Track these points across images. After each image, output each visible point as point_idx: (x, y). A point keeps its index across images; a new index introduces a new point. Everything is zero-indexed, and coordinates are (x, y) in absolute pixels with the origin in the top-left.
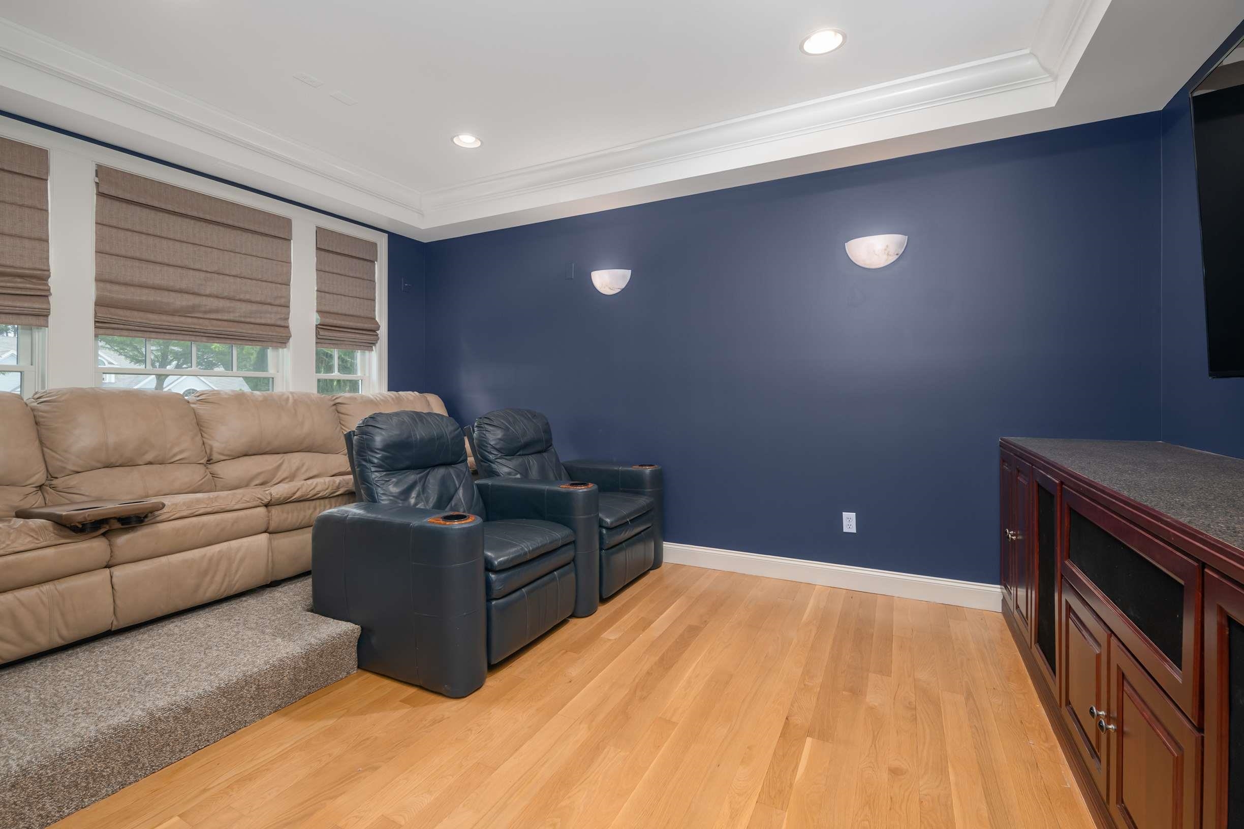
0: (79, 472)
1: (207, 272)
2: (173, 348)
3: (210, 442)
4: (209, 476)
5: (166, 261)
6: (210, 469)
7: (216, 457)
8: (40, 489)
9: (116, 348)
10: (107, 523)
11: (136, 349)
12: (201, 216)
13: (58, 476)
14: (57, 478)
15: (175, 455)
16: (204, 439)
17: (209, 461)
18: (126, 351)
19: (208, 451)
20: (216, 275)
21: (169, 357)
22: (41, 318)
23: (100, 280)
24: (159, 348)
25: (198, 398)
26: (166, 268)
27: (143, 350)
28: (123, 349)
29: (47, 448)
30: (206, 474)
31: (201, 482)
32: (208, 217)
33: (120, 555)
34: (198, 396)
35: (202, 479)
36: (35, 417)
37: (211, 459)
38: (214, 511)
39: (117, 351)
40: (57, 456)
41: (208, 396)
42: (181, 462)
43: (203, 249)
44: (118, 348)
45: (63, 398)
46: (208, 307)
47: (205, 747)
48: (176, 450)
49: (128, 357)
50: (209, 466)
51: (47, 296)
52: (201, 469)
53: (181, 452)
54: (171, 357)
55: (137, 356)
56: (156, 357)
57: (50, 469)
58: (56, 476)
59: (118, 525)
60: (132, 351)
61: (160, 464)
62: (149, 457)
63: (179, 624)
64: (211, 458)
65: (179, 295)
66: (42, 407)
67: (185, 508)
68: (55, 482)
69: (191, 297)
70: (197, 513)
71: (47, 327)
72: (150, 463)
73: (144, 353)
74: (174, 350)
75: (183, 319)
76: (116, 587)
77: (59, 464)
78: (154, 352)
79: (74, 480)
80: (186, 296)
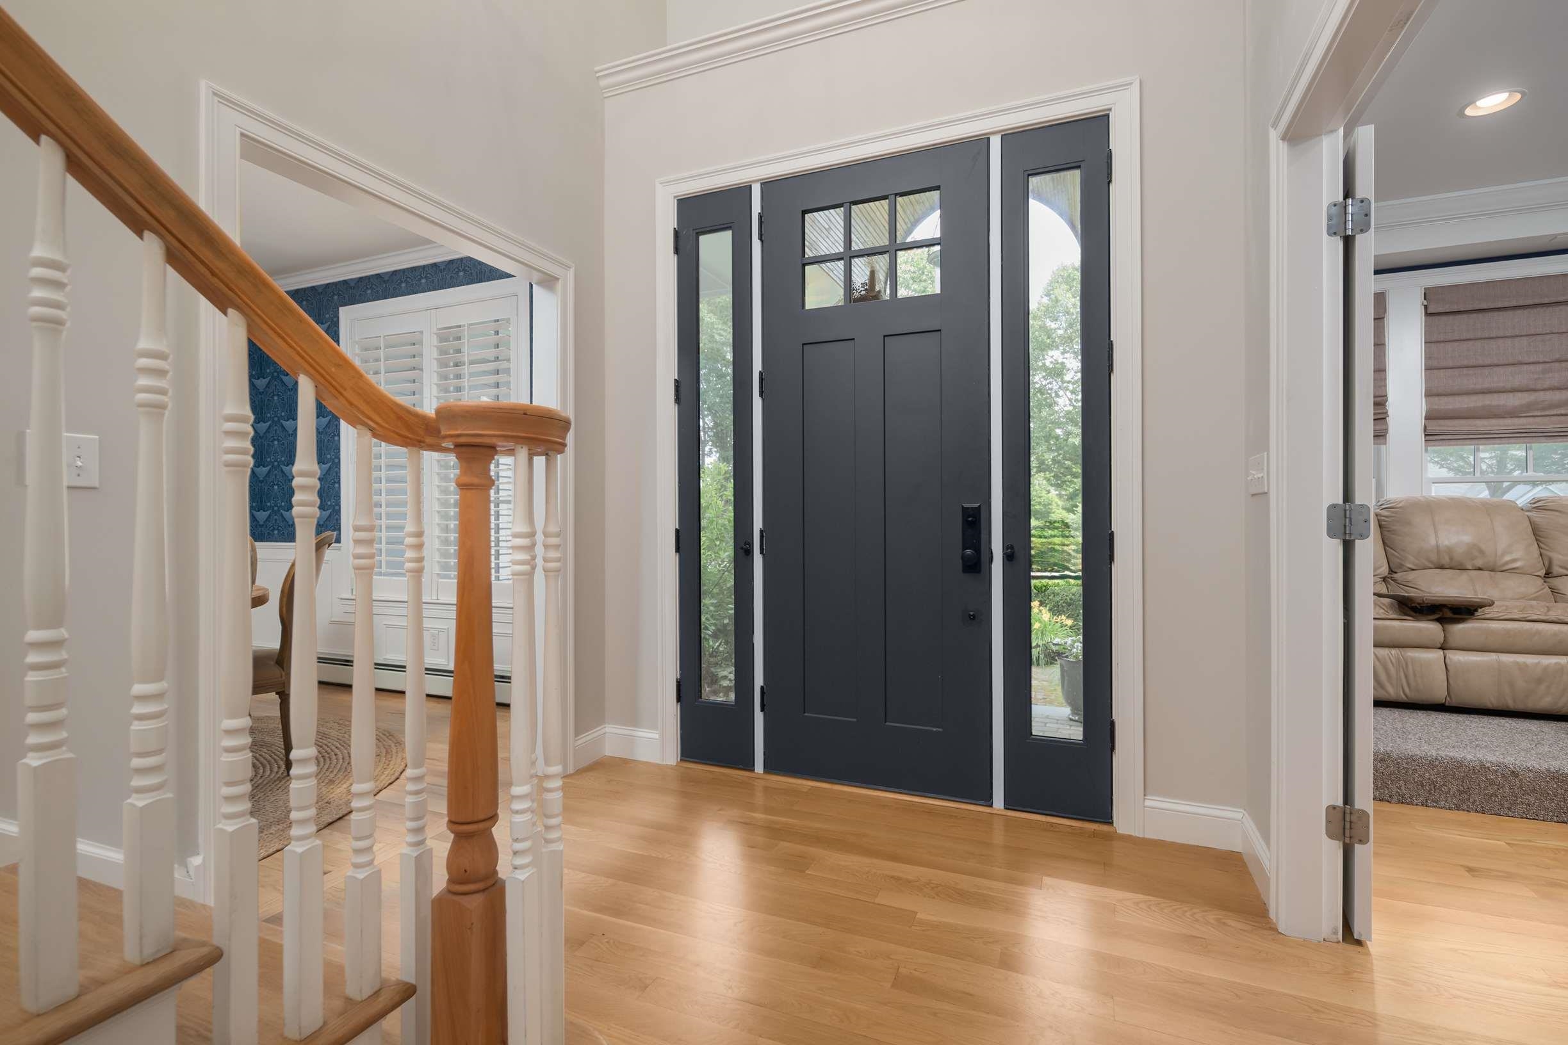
0: (1414, 570)
1: (1545, 362)
2: (1515, 453)
3: (1550, 554)
4: (1547, 590)
5: (1496, 362)
6: (1548, 582)
7: (1556, 570)
8: (1384, 581)
9: (1436, 460)
10: (1441, 611)
11: (1462, 458)
12: (1537, 301)
13: (1398, 571)
14: (1396, 573)
15: (1507, 563)
16: (1541, 550)
17: (1548, 574)
18: (1449, 462)
19: (1547, 565)
20: (1557, 364)
21: (1509, 465)
22: (1381, 438)
23: (1429, 394)
24: (1494, 454)
25: (1535, 505)
26: (1495, 369)
27: (1471, 459)
28: (1445, 459)
29: (1388, 546)
30: (1543, 587)
31: (1537, 594)
32: (1546, 300)
33: (1452, 641)
34: (1535, 503)
35: (1538, 592)
36: (1378, 520)
37: (1551, 573)
38: (1550, 620)
39: (1437, 463)
40: (1396, 554)
41: (1548, 502)
42: (1513, 570)
43: (1539, 337)
44: (1439, 459)
45: (1400, 505)
46: (1547, 403)
47: (1533, 819)
48: (1507, 558)
49: (1452, 470)
50: (1548, 580)
51: (1385, 418)
52: (1540, 581)
53: (1514, 561)
54: (1511, 465)
55: (1462, 467)
56: (1490, 466)
57: (1391, 565)
58: (1396, 570)
59: (1449, 614)
60: (1456, 461)
61: (1491, 571)
62: (1479, 563)
63: (1510, 722)
64: (1550, 571)
65: (1511, 395)
66: (1384, 513)
67: (1516, 611)
68: (1395, 576)
69: (1525, 395)
70: (1529, 618)
71: (1385, 444)
72: (1480, 569)
73: (1473, 463)
74: (1516, 455)
75: (1516, 421)
76: (1449, 668)
77: (1398, 561)
78: (1487, 461)
79: (1411, 576)
80: (1519, 394)
